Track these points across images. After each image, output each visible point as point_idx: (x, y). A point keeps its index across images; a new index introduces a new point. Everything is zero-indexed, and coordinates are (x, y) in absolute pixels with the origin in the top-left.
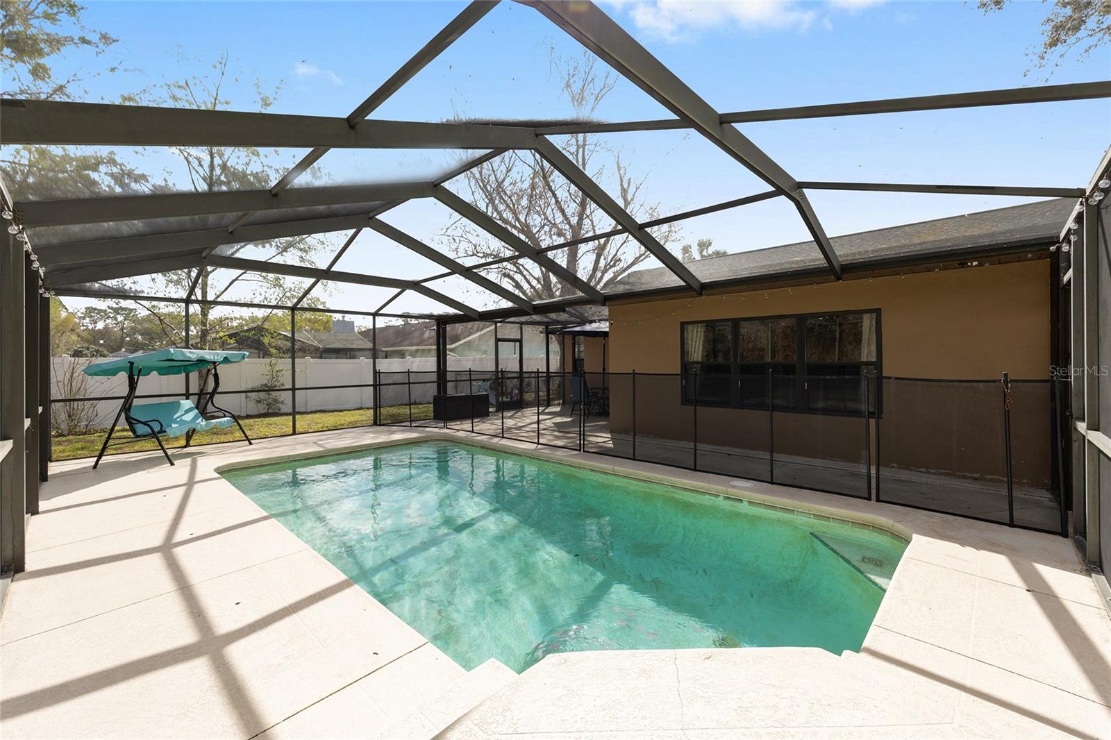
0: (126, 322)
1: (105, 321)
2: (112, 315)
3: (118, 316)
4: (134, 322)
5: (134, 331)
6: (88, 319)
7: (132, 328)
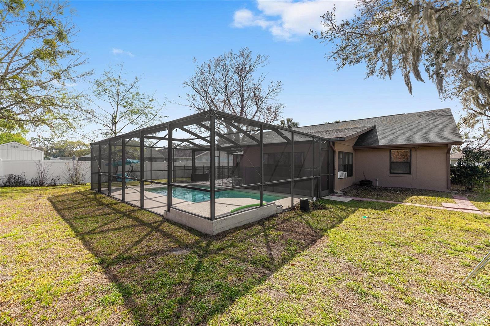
0: (49, 144)
1: (39, 144)
2: (42, 141)
3: (45, 142)
4: (52, 144)
5: (52, 148)
6: (32, 143)
7: (51, 147)
